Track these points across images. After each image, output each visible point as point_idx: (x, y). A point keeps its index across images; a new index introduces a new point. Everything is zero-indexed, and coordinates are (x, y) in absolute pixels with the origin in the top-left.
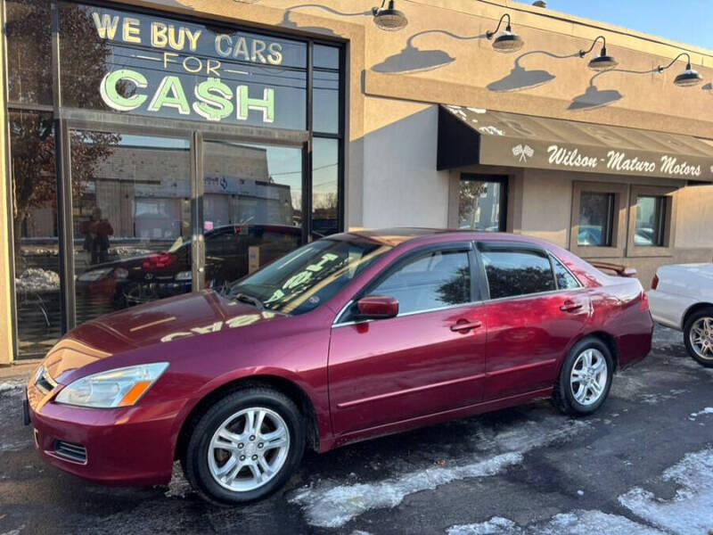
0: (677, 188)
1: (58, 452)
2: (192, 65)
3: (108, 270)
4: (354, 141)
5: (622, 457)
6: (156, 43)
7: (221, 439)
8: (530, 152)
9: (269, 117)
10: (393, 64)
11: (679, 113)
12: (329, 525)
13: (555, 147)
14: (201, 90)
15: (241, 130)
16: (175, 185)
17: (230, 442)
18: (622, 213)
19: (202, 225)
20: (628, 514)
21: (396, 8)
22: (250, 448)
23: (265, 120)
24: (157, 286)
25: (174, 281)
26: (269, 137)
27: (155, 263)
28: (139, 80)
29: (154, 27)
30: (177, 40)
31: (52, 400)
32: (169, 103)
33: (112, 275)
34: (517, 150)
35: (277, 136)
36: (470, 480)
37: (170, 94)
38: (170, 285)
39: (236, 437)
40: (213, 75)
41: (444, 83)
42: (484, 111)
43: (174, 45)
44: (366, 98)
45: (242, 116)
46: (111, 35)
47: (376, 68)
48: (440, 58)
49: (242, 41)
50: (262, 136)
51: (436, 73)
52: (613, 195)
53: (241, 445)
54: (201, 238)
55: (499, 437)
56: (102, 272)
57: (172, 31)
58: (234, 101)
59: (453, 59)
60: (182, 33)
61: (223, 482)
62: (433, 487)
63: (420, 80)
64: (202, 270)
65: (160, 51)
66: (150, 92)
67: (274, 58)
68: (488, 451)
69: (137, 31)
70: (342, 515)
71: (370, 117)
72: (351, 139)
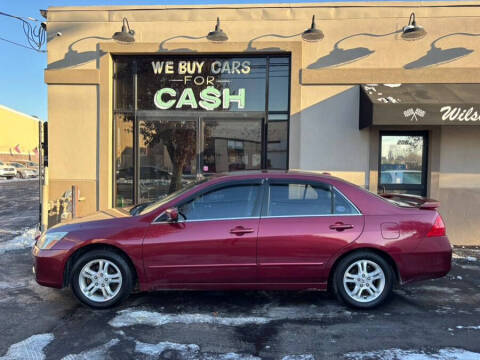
2: (199, 80)
4: (294, 115)
6: (181, 72)
8: (421, 113)
9: (241, 105)
10: (323, 62)
13: (449, 108)
14: (203, 94)
15: (225, 114)
19: (202, 168)
21: (317, 28)
23: (239, 107)
26: (241, 116)
28: (172, 92)
29: (180, 64)
30: (191, 69)
32: (187, 103)
35: (246, 116)
37: (187, 98)
40: (210, 85)
41: (363, 70)
43: (190, 72)
44: (303, 87)
45: (226, 106)
46: (160, 72)
47: (311, 67)
48: (363, 52)
49: (226, 63)
50: (237, 116)
51: (358, 64)
57: (189, 64)
58: (221, 98)
59: (373, 52)
60: (194, 64)
63: (344, 70)
65: (183, 76)
66: (177, 98)
67: (245, 70)
69: (172, 67)
71: (306, 98)
72: (291, 114)
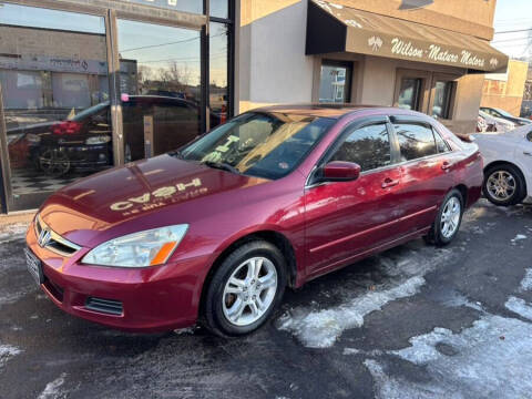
0: (461, 76)
1: (88, 307)
3: (21, 135)
4: (244, 27)
5: (489, 274)
7: (231, 285)
9: (172, 1)
11: (467, 18)
12: (323, 346)
13: (397, 40)
15: (151, 11)
16: (36, 59)
17: (236, 286)
18: (426, 93)
19: (119, 96)
20: (516, 316)
22: (252, 291)
23: (170, 3)
24: (66, 150)
25: (84, 145)
26: (173, 19)
27: (65, 130)
31: (79, 262)
33: (23, 140)
34: (371, 41)
35: (180, 18)
36: (401, 300)
38: (79, 149)
39: (242, 283)
42: (340, 7)
50: (168, 17)
52: (421, 80)
53: (245, 288)
54: (119, 108)
55: (400, 264)
56: (14, 137)
61: (232, 319)
62: (378, 308)
64: (121, 136)
68: (398, 276)
70: (329, 336)
72: (242, 25)
